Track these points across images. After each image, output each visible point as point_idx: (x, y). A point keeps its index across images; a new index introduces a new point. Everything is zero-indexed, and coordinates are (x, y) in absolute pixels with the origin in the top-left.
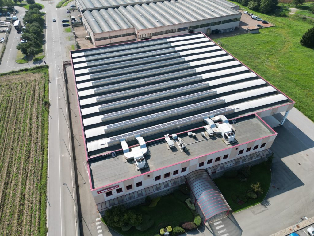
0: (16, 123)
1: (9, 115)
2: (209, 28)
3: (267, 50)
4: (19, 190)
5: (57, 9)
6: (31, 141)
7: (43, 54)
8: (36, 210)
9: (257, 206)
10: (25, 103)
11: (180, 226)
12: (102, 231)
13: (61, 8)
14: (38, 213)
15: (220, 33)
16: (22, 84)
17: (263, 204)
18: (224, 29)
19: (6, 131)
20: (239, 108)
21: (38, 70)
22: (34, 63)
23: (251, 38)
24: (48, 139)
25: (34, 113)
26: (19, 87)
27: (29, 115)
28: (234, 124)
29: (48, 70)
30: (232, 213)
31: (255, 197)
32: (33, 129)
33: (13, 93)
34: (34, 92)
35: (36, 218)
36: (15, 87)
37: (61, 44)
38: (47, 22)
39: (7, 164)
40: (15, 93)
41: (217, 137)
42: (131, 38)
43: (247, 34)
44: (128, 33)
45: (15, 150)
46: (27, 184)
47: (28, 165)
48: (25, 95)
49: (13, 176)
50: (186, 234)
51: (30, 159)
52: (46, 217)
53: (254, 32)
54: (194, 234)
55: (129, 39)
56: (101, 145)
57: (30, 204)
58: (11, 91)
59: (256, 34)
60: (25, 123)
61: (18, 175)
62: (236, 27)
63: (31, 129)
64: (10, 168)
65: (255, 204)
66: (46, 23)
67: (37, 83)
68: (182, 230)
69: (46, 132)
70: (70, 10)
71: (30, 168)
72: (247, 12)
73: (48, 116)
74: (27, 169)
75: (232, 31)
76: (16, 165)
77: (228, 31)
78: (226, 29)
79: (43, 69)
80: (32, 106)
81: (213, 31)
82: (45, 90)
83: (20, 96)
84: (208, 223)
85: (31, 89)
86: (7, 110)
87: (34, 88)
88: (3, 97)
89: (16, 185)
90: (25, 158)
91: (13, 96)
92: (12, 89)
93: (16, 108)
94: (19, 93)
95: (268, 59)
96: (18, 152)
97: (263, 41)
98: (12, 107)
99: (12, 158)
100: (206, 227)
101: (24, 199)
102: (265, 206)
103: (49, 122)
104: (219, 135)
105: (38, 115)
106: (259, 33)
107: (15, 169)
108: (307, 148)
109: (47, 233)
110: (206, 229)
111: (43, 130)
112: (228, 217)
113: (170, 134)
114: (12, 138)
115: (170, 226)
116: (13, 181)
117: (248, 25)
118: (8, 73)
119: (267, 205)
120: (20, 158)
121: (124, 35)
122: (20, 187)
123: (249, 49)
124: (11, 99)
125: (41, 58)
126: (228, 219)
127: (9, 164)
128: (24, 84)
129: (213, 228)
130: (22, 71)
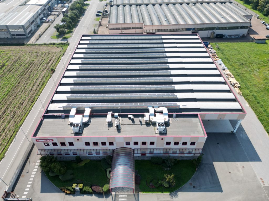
0: (27, 80)
1: (26, 73)
2: (213, 32)
3: (263, 61)
4: (4, 125)
5: (99, 2)
6: (29, 94)
7: (71, 34)
8: (6, 141)
9: (165, 194)
10: (40, 67)
11: (91, 187)
12: (37, 170)
13: (103, 2)
14: (6, 144)
15: (224, 38)
16: (46, 53)
17: (171, 195)
18: (230, 35)
19: (19, 84)
20: (186, 106)
21: (61, 45)
22: (61, 40)
23: (253, 47)
24: (39, 95)
25: (42, 75)
26: (43, 56)
27: (38, 76)
28: (174, 118)
29: (67, 47)
30: (140, 193)
31: (166, 186)
32: (35, 86)
33: (37, 59)
34: (50, 61)
35: (3, 147)
36: (41, 55)
37: (87, 29)
38: (87, 11)
39: (7, 106)
40: (38, 59)
41: (151, 125)
42: (139, 31)
43: (251, 43)
44: (137, 26)
45: (17, 97)
46: (11, 123)
47: (18, 110)
48: (43, 61)
49: (6, 115)
50: (93, 195)
51: (22, 106)
52: (8, 148)
53: (260, 41)
54: (99, 197)
55: (137, 32)
56: (59, 107)
57: (5, 136)
58: (36, 57)
59: (260, 43)
60: (32, 81)
61: (9, 115)
62: (243, 35)
63: (34, 86)
64: (7, 109)
65: (164, 192)
66: (86, 13)
67: (56, 55)
68: (91, 190)
69: (41, 91)
70: (108, 4)
71: (18, 112)
72: (264, 22)
73: (49, 80)
74: (16, 112)
75: (237, 38)
76: (11, 108)
77: (233, 37)
78: (232, 35)
79: (65, 45)
80: (43, 70)
81: (217, 35)
82: (57, 61)
83: (40, 62)
84: (115, 193)
85: (49, 59)
86: (27, 69)
87: (52, 58)
88: (30, 60)
89: (4, 121)
90: (19, 105)
91: (36, 61)
92: (38, 56)
93: (33, 69)
94: (41, 59)
95: (259, 69)
96: (17, 100)
97: (264, 51)
98: (31, 68)
99: (12, 102)
100: (111, 195)
101: (3, 132)
102: (172, 197)
103: (47, 83)
104: (154, 124)
105: (43, 77)
106: (265, 43)
107: (10, 110)
108: (248, 161)
109: (3, 159)
110: (110, 197)
111: (40, 88)
112: (134, 194)
113: (114, 112)
114: (19, 89)
115: (82, 184)
116: (4, 118)
117: (258, 34)
118: (41, 44)
119: (174, 196)
120: (17, 104)
121: (134, 28)
122: (6, 123)
123: (244, 57)
124: (33, 63)
125: (68, 37)
126: (133, 196)
127: (8, 106)
128: (47, 54)
129: (116, 198)
130: (51, 44)
